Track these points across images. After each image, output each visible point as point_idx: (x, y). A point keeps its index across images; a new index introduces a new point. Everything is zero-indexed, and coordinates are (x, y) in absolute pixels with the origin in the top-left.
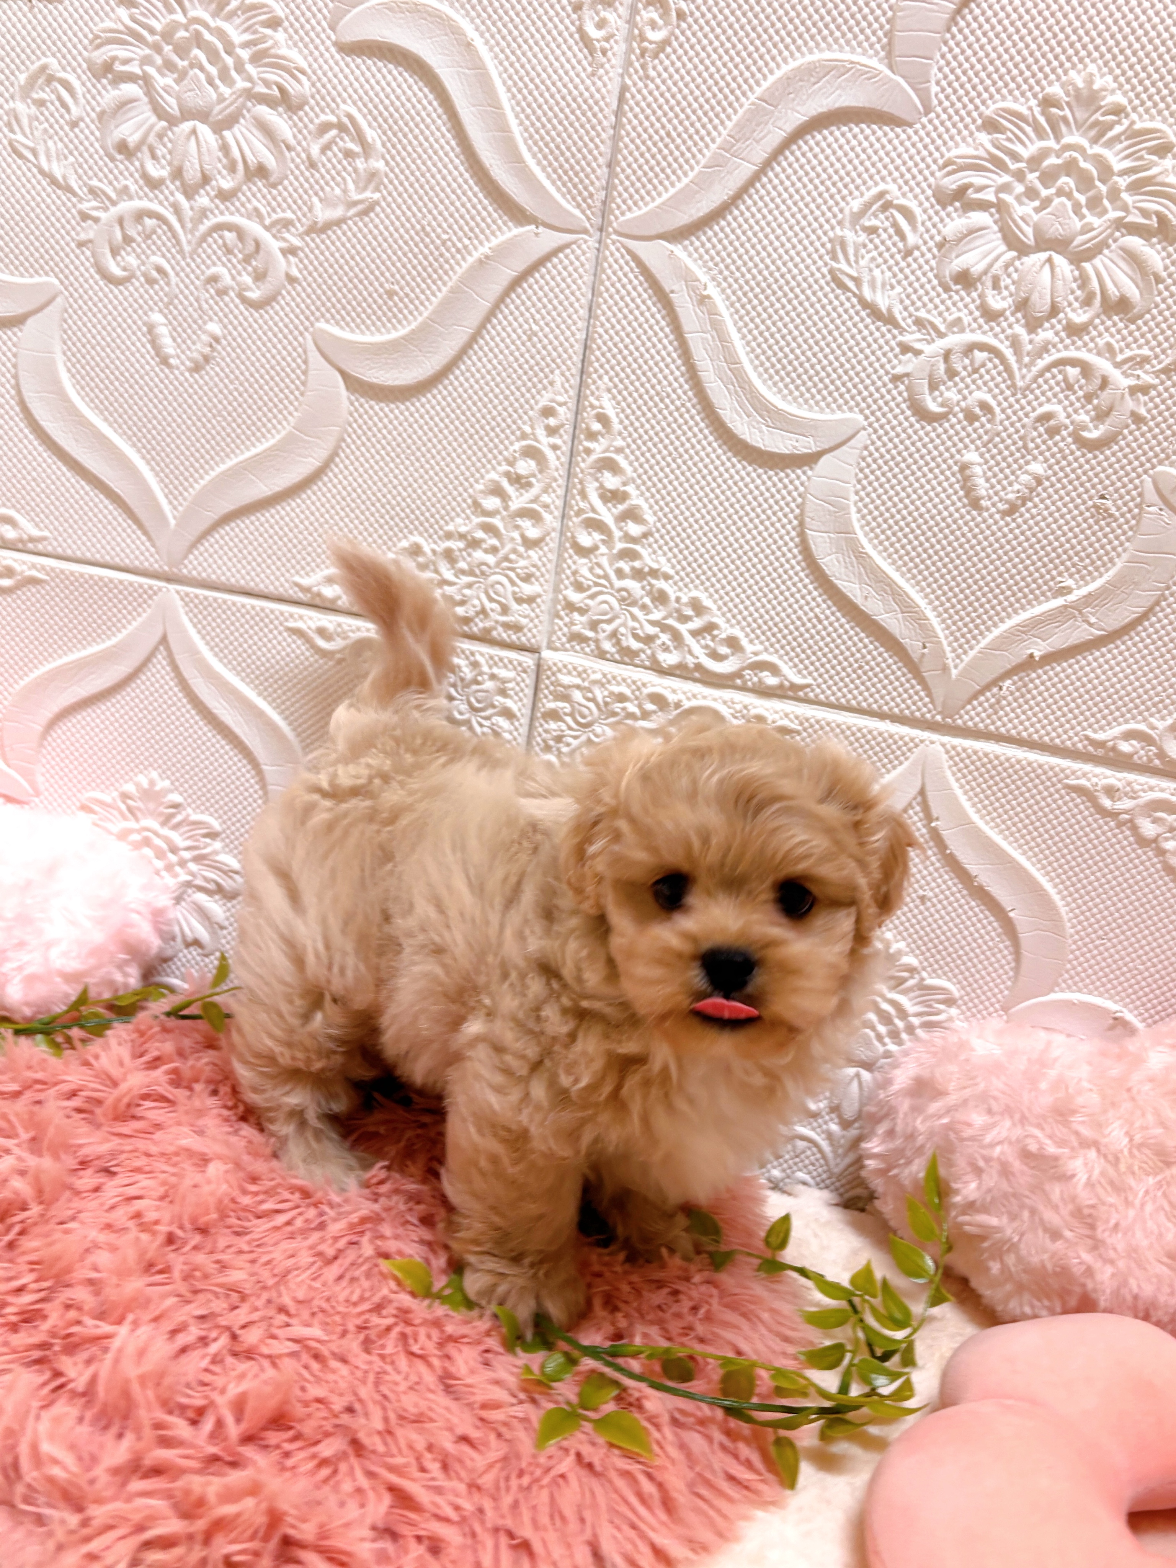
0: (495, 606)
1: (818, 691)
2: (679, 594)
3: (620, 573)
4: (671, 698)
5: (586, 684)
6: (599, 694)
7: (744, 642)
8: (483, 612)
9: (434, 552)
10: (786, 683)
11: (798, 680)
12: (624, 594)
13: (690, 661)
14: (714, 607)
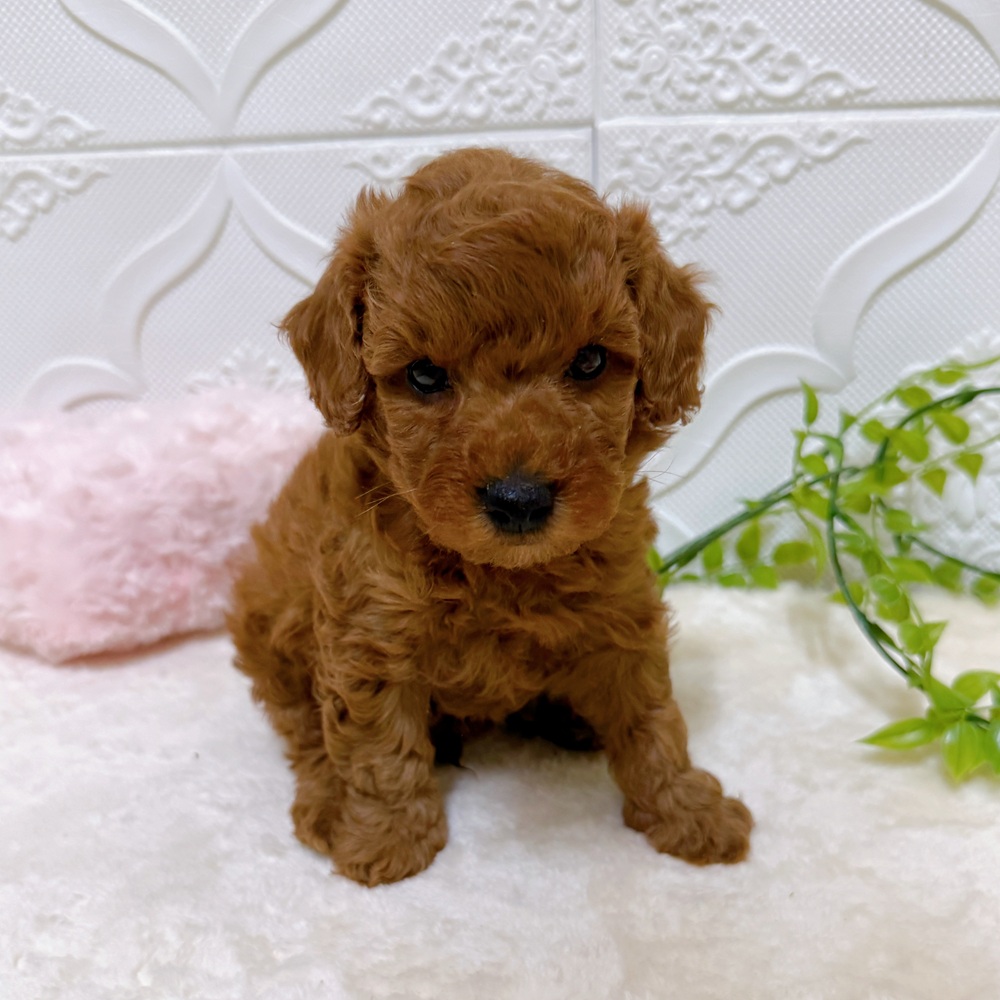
0: (541, 88)
1: (885, 93)
2: (729, 24)
3: (666, 17)
4: (738, 135)
5: (647, 145)
6: (664, 151)
7: (804, 57)
8: (530, 95)
9: (472, 48)
10: (851, 91)
11: (864, 84)
12: (672, 38)
13: (750, 90)
14: (767, 28)
